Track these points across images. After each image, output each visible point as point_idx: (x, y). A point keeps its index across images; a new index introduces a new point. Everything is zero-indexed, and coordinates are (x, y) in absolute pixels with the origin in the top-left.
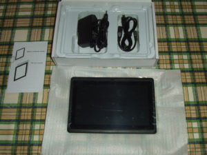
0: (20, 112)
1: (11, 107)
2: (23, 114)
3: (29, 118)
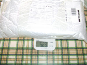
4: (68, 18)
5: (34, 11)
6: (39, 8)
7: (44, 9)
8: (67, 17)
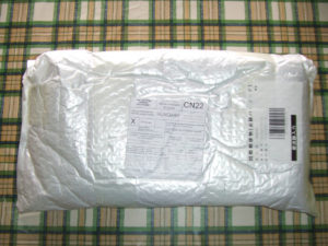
4: (257, 147)
5: (144, 125)
6: (159, 114)
7: (175, 115)
8: (254, 143)
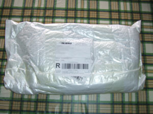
0: (12, 104)
1: (5, 100)
2: (14, 105)
3: (19, 109)
